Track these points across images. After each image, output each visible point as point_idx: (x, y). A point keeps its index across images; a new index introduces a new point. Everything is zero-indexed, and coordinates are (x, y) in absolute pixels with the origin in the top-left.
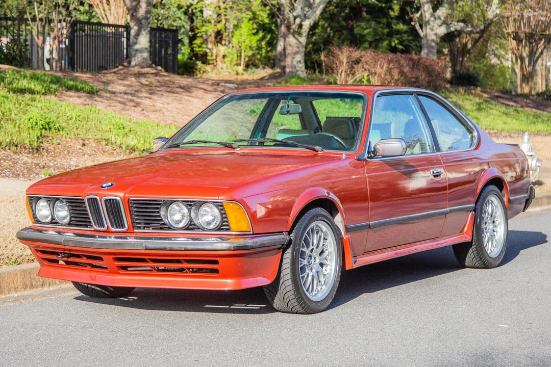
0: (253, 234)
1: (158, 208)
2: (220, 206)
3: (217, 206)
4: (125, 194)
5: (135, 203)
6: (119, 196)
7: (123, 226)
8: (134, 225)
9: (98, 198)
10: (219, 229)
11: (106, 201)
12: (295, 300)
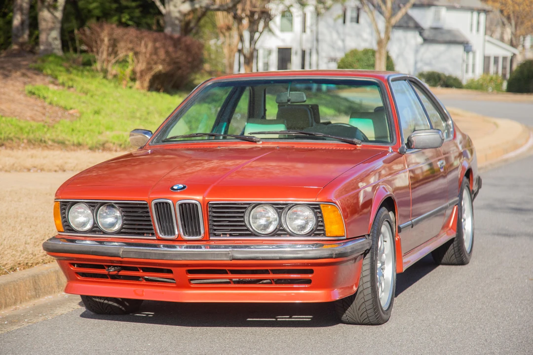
0: (347, 239)
1: (243, 212)
2: (316, 209)
3: (313, 209)
4: (204, 198)
5: (214, 208)
6: (195, 199)
7: (199, 233)
8: (212, 232)
9: (170, 202)
10: (312, 233)
11: (181, 205)
12: (372, 310)
